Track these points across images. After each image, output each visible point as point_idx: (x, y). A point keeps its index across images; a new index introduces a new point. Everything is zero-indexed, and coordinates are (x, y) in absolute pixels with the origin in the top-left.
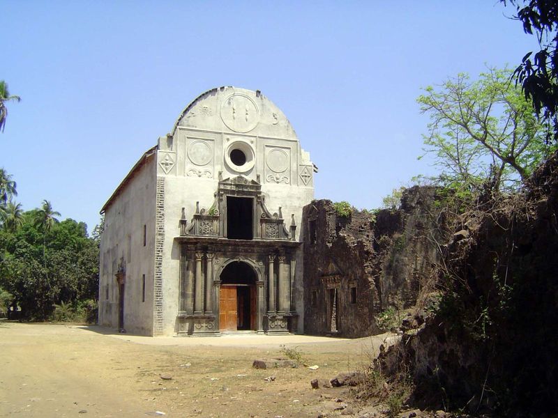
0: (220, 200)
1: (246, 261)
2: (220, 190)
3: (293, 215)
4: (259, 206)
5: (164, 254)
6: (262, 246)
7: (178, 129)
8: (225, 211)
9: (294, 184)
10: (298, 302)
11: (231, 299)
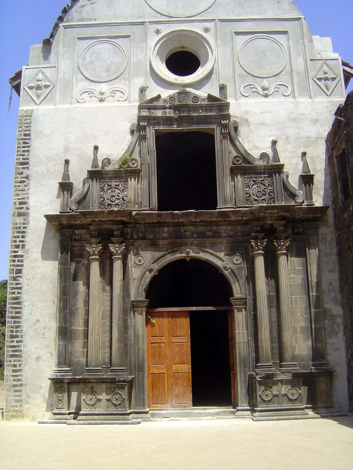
0: (142, 138)
1: (203, 255)
2: (140, 118)
3: (304, 154)
4: (227, 144)
5: (27, 252)
6: (238, 223)
7: (61, 29)
8: (152, 159)
9: (301, 95)
10: (330, 341)
11: (179, 340)
